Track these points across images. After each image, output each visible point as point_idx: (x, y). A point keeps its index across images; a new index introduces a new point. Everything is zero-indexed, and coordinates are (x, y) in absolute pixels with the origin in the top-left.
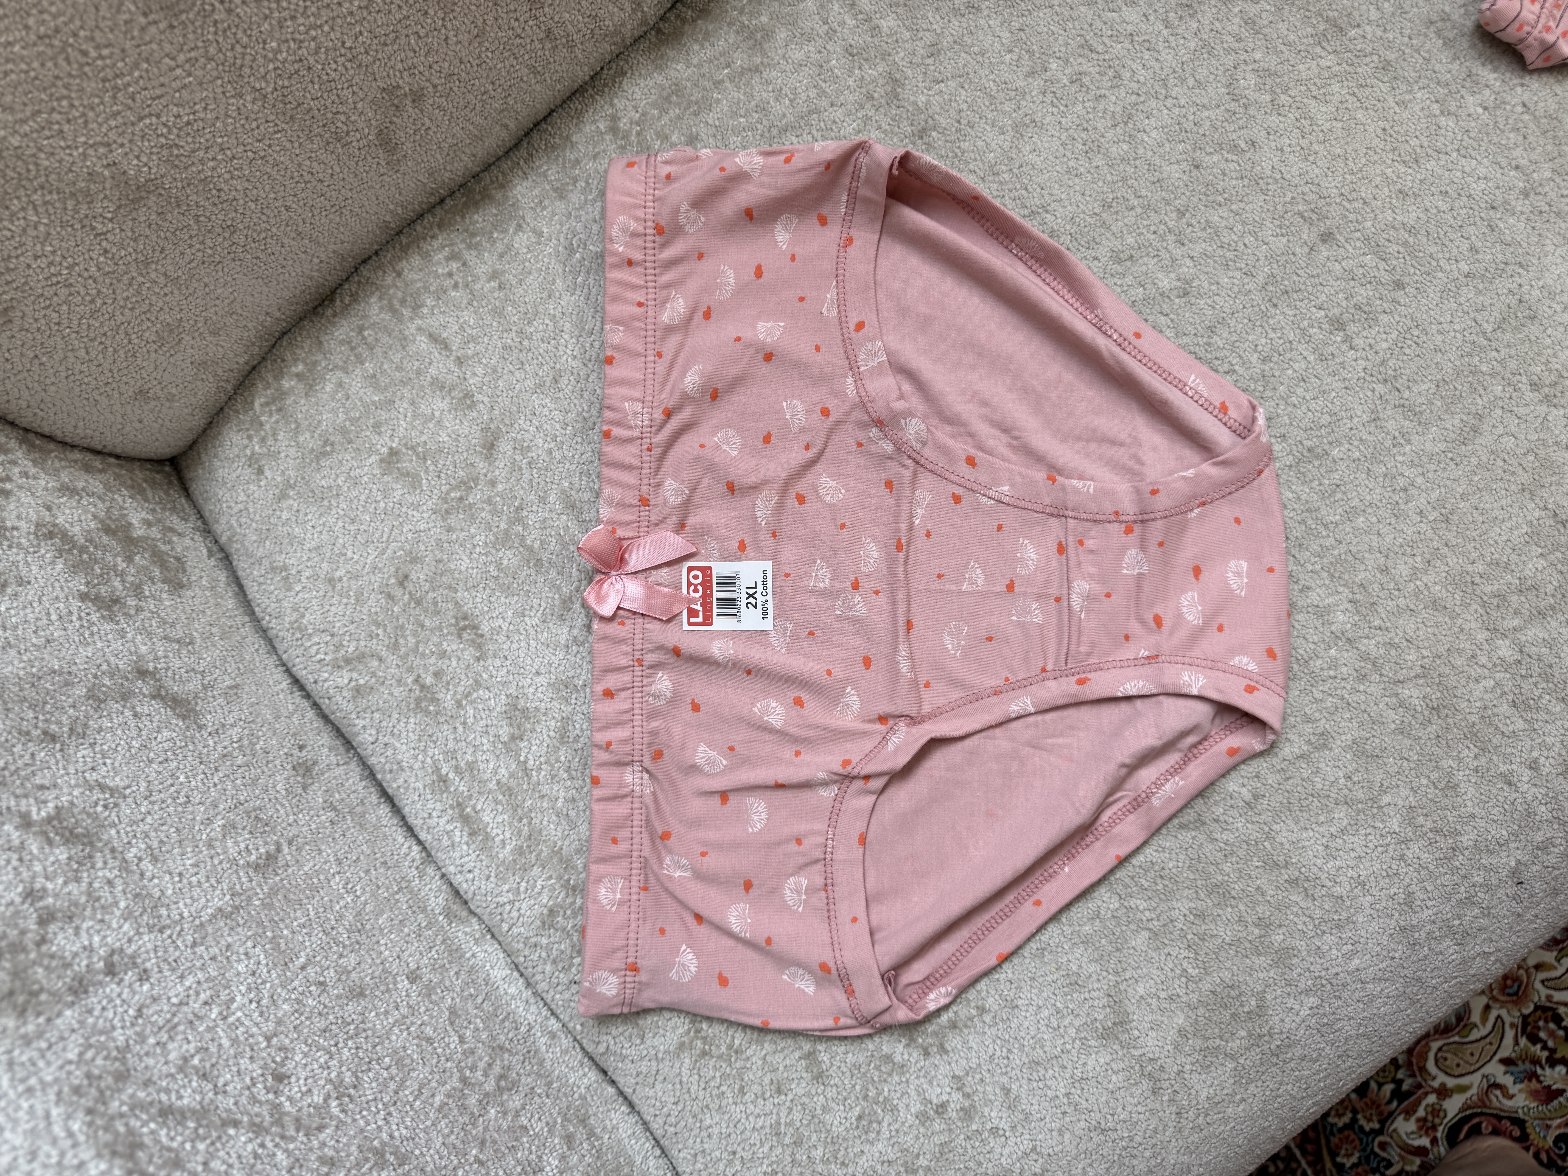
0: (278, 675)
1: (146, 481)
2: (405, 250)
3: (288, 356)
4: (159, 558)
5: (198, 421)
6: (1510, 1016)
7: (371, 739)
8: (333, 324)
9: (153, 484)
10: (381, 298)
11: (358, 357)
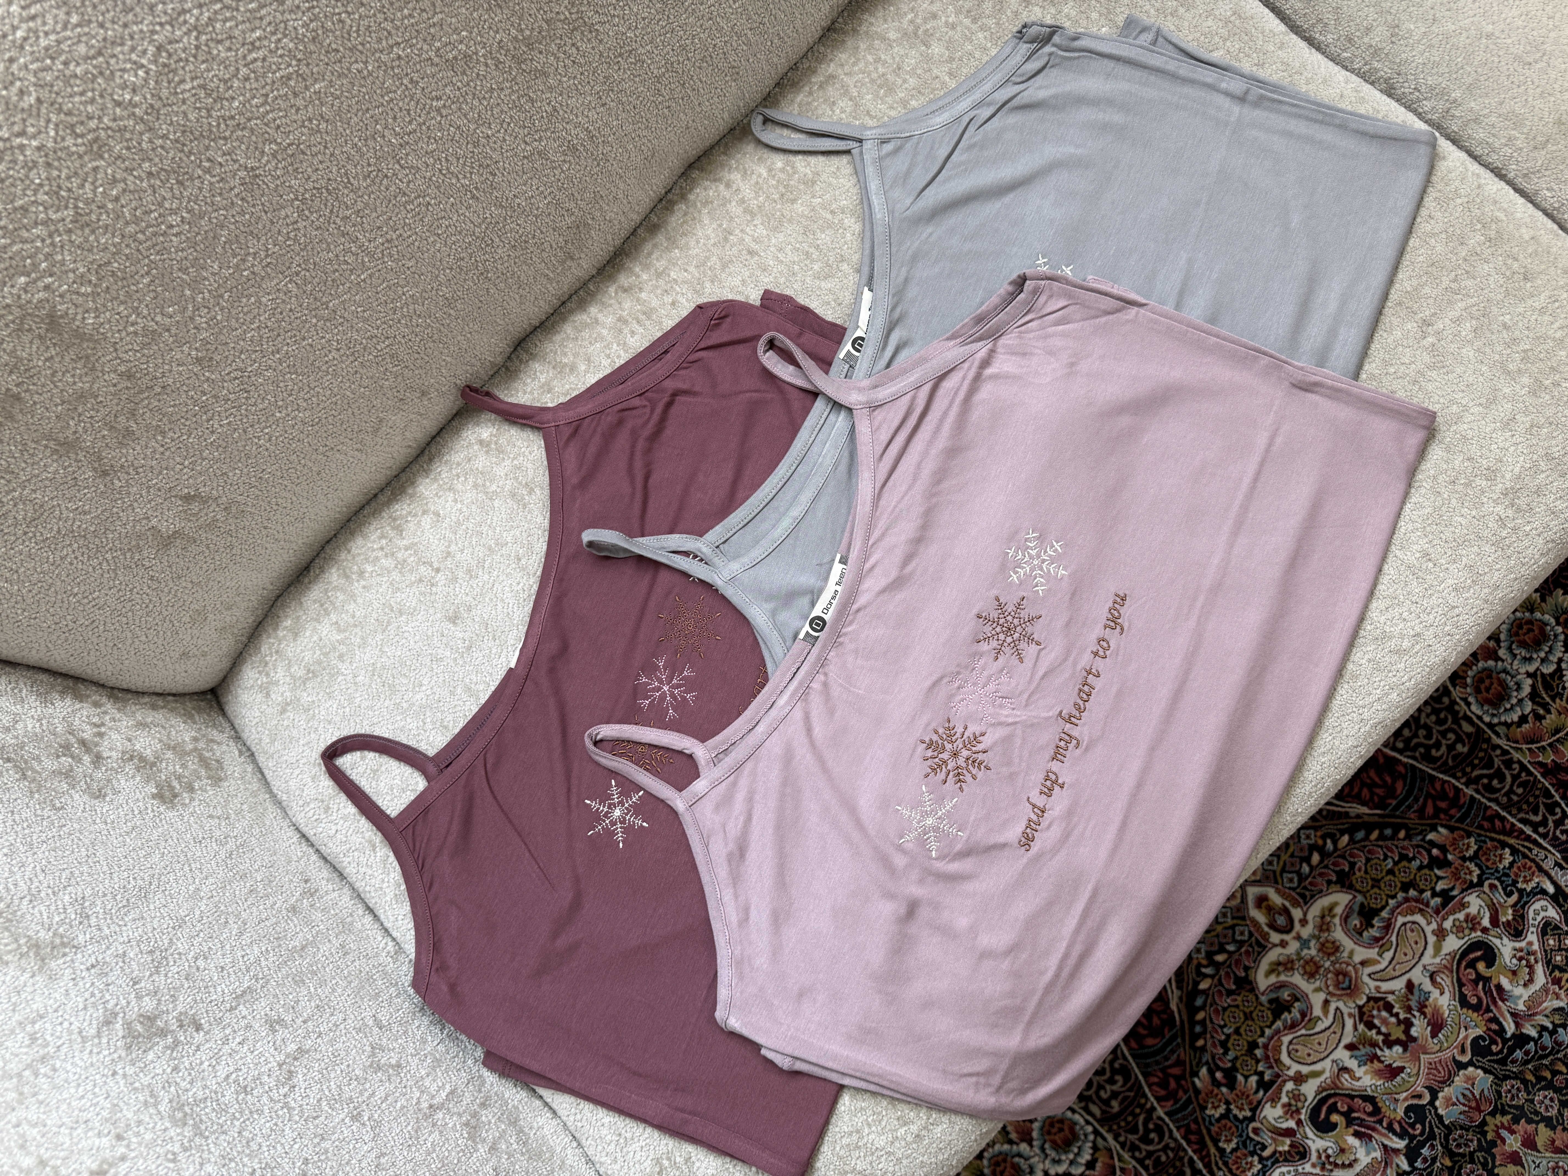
0: (291, 832)
1: (194, 709)
2: (352, 534)
3: (281, 614)
4: (204, 762)
5: (225, 664)
6: (1348, 1007)
7: (355, 871)
8: (309, 589)
9: (199, 710)
10: (338, 569)
11: (325, 610)
